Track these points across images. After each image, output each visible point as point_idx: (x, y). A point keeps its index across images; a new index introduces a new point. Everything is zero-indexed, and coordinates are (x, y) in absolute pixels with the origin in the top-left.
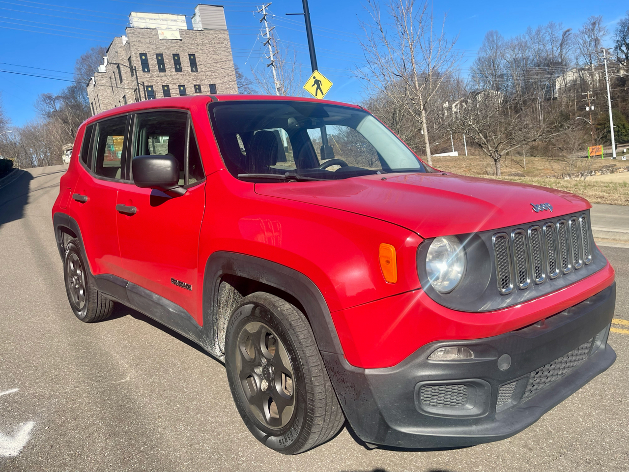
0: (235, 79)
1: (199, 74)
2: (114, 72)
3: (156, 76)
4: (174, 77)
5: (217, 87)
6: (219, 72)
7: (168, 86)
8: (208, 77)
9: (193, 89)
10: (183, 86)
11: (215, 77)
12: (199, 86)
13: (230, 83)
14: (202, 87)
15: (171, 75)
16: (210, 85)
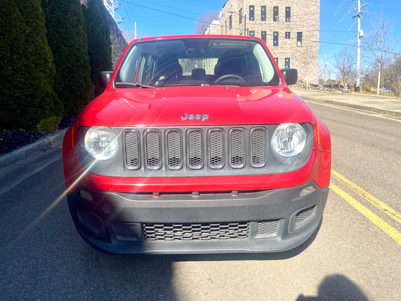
0: (318, 29)
1: (291, 24)
2: (226, 22)
3: (258, 24)
4: (272, 25)
5: (303, 34)
6: (307, 23)
7: (265, 32)
8: (297, 26)
9: (284, 36)
10: (277, 33)
11: (303, 26)
12: (289, 33)
13: (314, 32)
14: (291, 34)
15: (270, 24)
16: (297, 32)
